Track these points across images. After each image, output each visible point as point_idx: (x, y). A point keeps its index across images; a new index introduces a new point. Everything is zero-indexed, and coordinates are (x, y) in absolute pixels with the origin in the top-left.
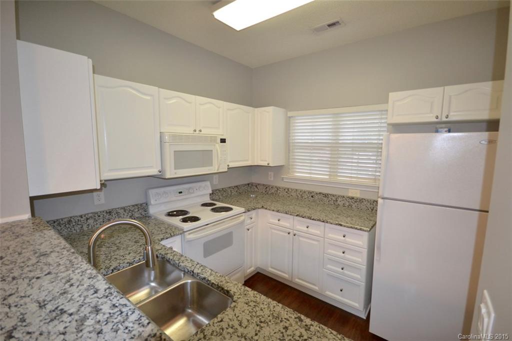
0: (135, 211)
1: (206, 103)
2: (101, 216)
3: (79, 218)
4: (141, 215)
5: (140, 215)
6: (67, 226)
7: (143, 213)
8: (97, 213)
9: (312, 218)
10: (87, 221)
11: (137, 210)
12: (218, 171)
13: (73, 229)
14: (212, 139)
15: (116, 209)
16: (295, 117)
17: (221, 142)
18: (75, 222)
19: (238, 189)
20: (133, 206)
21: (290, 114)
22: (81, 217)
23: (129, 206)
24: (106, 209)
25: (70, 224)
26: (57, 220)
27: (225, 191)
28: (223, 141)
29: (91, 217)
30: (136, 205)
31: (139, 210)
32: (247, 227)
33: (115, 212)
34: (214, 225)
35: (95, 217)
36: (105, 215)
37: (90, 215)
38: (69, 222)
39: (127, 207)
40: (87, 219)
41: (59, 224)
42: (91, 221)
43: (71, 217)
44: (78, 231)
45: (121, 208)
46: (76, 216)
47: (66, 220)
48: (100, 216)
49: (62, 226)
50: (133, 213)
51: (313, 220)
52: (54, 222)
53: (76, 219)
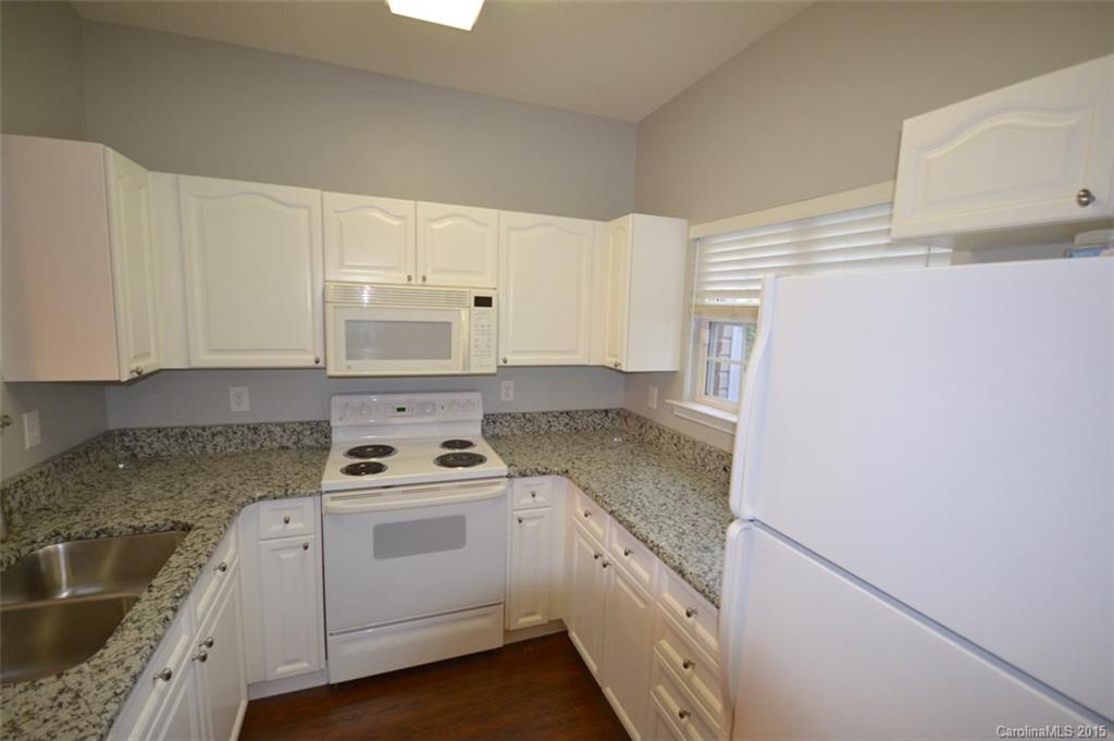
0: (305, 433)
1: (445, 217)
2: (240, 433)
3: (200, 431)
4: (318, 442)
5: (313, 443)
6: (180, 441)
7: (322, 440)
8: (230, 426)
9: (634, 530)
10: (213, 438)
11: (309, 432)
12: (466, 372)
13: (189, 448)
14: (452, 297)
15: (266, 424)
16: (708, 238)
17: (476, 305)
18: (193, 437)
19: (572, 418)
20: (302, 423)
21: (697, 231)
22: (204, 429)
23: (294, 423)
24: (248, 422)
25: (183, 439)
26: (165, 429)
27: (529, 420)
28: (483, 302)
29: (220, 432)
30: (308, 423)
31: (312, 433)
32: (520, 514)
33: (264, 430)
34: (403, 492)
35: (227, 432)
36: (246, 432)
37: (219, 429)
38: (184, 434)
39: (289, 423)
40: (214, 435)
41: (166, 436)
42: (219, 439)
43: (187, 428)
44: (198, 453)
45: (277, 424)
46: (197, 428)
47: (178, 430)
48: (235, 433)
49: (172, 441)
50: (301, 437)
51: (635, 535)
52: (159, 432)
53: (196, 431)
